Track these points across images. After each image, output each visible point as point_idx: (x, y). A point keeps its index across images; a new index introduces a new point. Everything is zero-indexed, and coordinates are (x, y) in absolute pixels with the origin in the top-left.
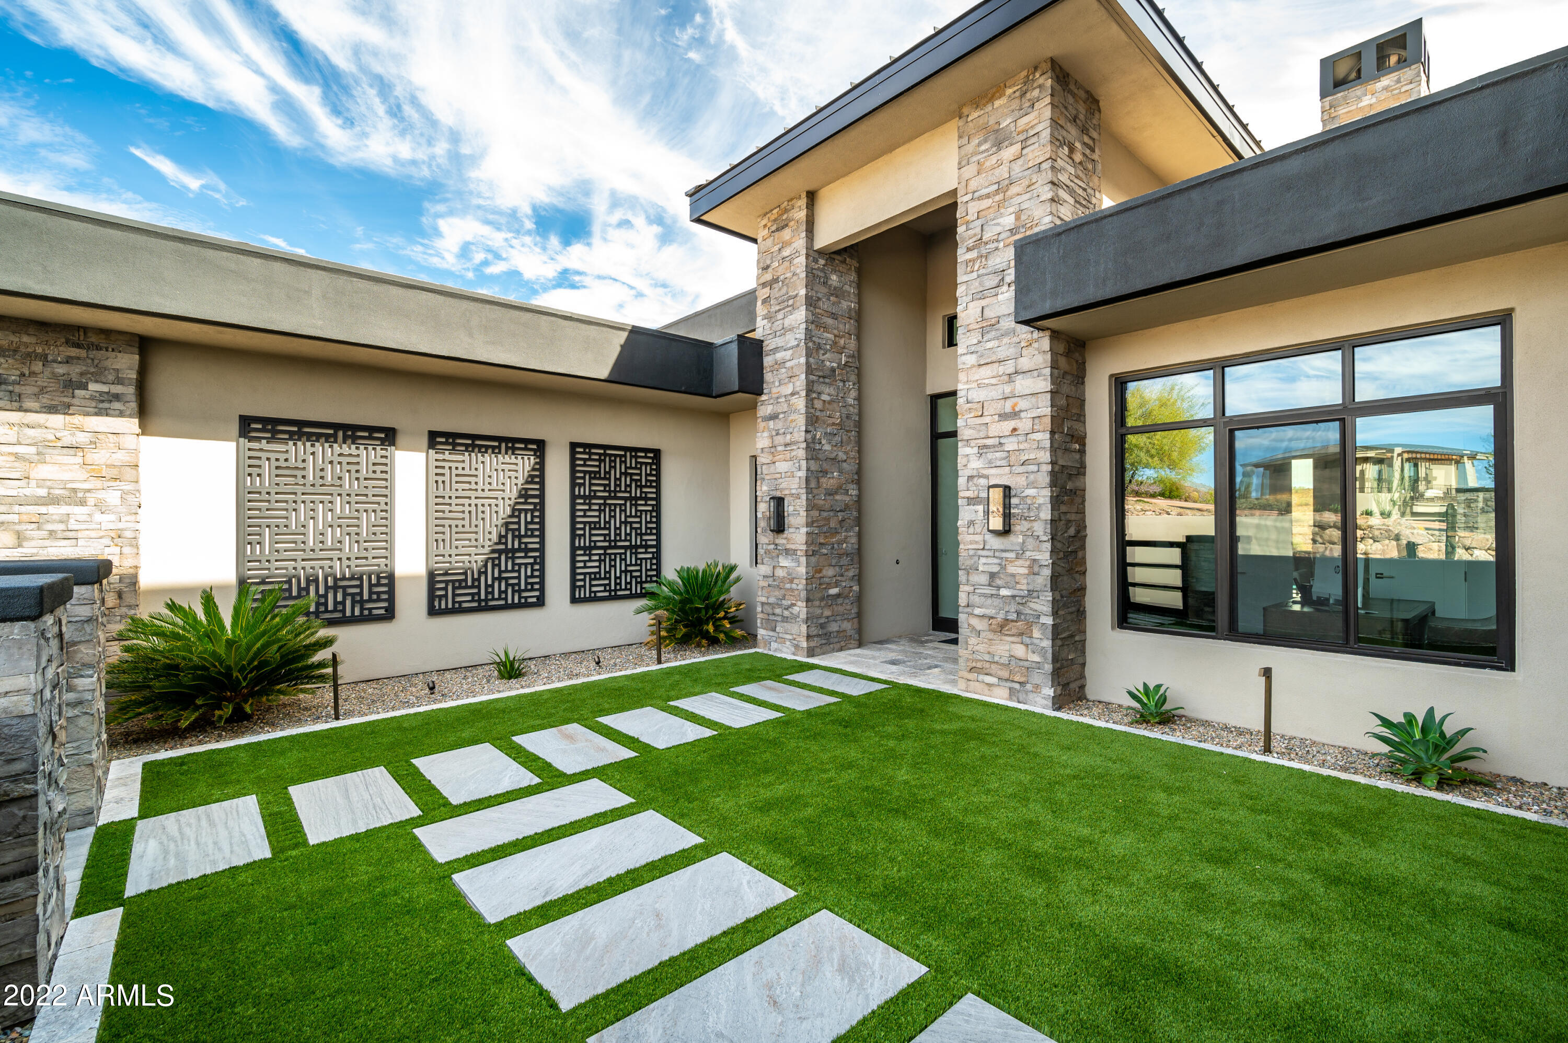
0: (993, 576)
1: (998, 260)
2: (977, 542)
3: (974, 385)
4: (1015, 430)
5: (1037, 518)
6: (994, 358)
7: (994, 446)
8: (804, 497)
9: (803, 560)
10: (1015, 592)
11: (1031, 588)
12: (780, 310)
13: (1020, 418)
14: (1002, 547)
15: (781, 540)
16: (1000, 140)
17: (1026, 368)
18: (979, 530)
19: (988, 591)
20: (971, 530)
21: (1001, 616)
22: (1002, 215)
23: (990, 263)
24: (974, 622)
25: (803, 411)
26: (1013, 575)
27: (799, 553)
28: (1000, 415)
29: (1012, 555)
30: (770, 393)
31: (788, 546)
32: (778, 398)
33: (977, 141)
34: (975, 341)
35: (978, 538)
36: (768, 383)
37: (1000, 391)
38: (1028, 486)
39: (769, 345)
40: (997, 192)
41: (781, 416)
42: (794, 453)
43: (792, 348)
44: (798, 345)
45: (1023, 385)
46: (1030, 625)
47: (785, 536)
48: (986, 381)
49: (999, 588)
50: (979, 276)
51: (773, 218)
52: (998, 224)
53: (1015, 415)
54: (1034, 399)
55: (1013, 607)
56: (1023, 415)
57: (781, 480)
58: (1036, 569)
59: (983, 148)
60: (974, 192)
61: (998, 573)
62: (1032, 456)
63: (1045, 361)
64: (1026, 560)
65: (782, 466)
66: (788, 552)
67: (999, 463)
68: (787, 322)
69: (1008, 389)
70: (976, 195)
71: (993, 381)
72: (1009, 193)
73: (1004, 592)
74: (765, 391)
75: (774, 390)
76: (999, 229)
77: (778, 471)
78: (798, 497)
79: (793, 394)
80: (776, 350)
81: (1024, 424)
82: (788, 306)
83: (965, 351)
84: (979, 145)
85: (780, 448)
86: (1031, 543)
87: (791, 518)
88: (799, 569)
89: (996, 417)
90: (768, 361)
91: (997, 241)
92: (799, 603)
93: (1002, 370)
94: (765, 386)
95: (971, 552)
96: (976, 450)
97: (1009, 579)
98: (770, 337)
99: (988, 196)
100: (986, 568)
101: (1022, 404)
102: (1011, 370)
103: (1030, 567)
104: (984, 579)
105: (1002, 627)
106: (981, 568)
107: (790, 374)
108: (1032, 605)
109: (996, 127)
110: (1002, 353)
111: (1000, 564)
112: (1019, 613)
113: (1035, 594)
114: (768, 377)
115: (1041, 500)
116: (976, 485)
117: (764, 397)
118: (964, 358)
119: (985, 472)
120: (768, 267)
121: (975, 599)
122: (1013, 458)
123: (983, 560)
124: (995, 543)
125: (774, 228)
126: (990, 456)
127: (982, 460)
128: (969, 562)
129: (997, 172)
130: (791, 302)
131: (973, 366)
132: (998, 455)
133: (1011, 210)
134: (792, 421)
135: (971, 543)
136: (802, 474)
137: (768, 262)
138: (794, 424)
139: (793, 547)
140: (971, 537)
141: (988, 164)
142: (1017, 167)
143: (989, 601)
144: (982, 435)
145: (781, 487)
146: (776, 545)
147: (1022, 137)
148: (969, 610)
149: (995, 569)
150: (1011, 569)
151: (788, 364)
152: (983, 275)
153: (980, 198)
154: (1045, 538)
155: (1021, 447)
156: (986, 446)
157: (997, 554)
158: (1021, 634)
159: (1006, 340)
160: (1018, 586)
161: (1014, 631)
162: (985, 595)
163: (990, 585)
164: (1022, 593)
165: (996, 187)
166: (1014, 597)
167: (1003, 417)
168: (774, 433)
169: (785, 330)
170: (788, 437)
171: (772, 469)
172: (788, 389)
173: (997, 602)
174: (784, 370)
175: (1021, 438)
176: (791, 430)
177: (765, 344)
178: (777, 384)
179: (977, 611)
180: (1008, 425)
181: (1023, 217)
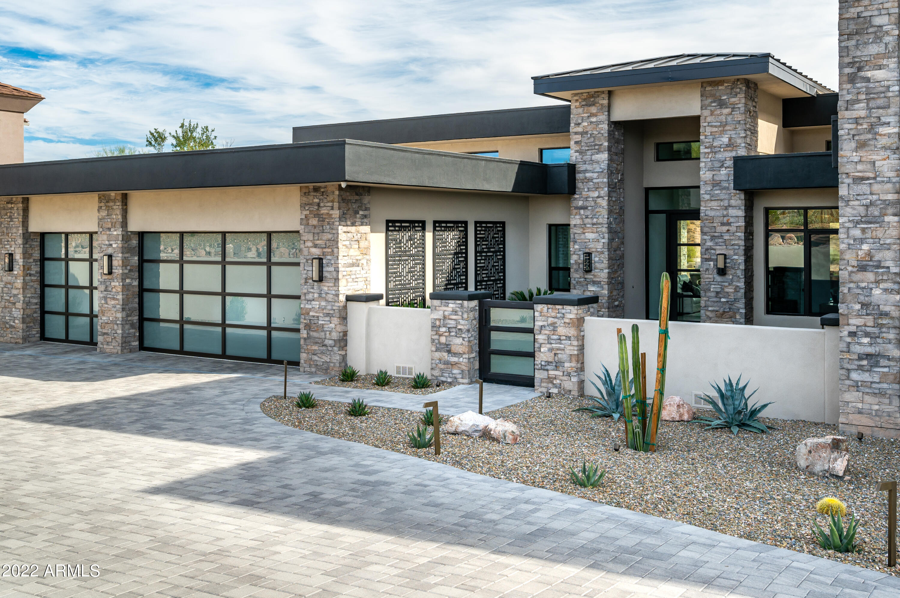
0: (717, 293)
1: (720, 156)
2: (710, 278)
3: (709, 208)
4: (728, 230)
5: (739, 268)
6: (718, 198)
7: (718, 236)
8: (606, 253)
9: (606, 287)
10: (728, 300)
11: (735, 297)
12: (588, 150)
13: (731, 226)
14: (722, 280)
15: (589, 276)
16: (722, 104)
17: (733, 205)
18: (711, 273)
19: (715, 299)
20: (707, 273)
21: (722, 310)
22: (722, 137)
23: (717, 156)
24: (708, 313)
25: (606, 207)
26: (727, 293)
27: (602, 283)
28: (721, 223)
29: (726, 284)
30: (581, 194)
31: (594, 279)
32: (587, 198)
33: (710, 100)
34: (709, 189)
35: (710, 276)
36: (579, 189)
37: (721, 213)
38: (735, 254)
39: (581, 167)
40: (720, 126)
41: (590, 208)
42: (598, 230)
43: (598, 172)
44: (602, 172)
45: (732, 212)
46: (735, 313)
47: (592, 273)
48: (715, 208)
49: (720, 298)
50: (711, 161)
51: (583, 97)
52: (721, 140)
53: (728, 224)
54: (737, 219)
55: (727, 306)
56: (732, 224)
57: (589, 243)
58: (738, 290)
59: (713, 104)
60: (709, 123)
61: (720, 291)
62: (736, 242)
63: (742, 203)
64: (733, 286)
65: (590, 236)
66: (594, 283)
67: (721, 244)
68: (594, 157)
69: (725, 213)
70: (710, 124)
71: (718, 208)
72: (726, 128)
73: (723, 300)
74: (577, 193)
75: (584, 193)
76: (721, 143)
77: (587, 238)
78: (602, 253)
79: (598, 197)
80: (586, 171)
81: (733, 229)
82: (595, 149)
83: (704, 193)
84: (712, 102)
85: (588, 226)
86: (735, 279)
87: (597, 264)
88: (603, 291)
89: (720, 224)
90: (579, 176)
91: (721, 148)
92: (603, 310)
93: (722, 203)
94: (577, 190)
95: (707, 283)
96: (709, 237)
97: (725, 294)
98: (581, 163)
99: (716, 126)
100: (715, 290)
101: (732, 220)
102: (727, 205)
103: (735, 289)
104: (713, 294)
105: (722, 315)
106: (712, 290)
107: (597, 186)
108: (736, 305)
109: (720, 98)
110: (722, 197)
111: (721, 288)
112: (730, 309)
113: (737, 300)
114: (579, 185)
115: (740, 261)
116: (709, 253)
117: (576, 196)
118: (704, 196)
119: (714, 247)
120: (579, 124)
121: (709, 303)
122: (727, 242)
123: (713, 286)
124: (718, 278)
125: (584, 103)
126: (716, 240)
127: (712, 242)
128: (706, 287)
129: (720, 117)
130: (597, 147)
131: (708, 200)
132: (720, 240)
133: (727, 136)
134: (598, 212)
135: (707, 278)
136: (605, 241)
137: (580, 121)
138: (599, 213)
139: (598, 280)
140: (707, 276)
141: (716, 113)
142: (729, 118)
143: (716, 304)
144: (713, 230)
145: (589, 247)
146: (585, 278)
147: (732, 106)
148: (706, 308)
149: (719, 290)
150: (726, 290)
151: (595, 181)
152: (713, 161)
153: (711, 126)
154: (742, 277)
155: (731, 238)
156: (714, 236)
157: (720, 283)
158: (731, 317)
159: (724, 191)
160: (730, 297)
161: (727, 316)
162: (714, 302)
163: (716, 297)
164: (731, 300)
165: (719, 124)
166: (727, 302)
167: (723, 224)
168: (584, 217)
169: (592, 162)
170: (595, 220)
171: (583, 236)
172: (596, 194)
173: (719, 304)
174: (591, 183)
175: (731, 234)
176: (597, 217)
177: (577, 166)
178: (586, 190)
179: (710, 309)
180: (725, 228)
181: (732, 141)
